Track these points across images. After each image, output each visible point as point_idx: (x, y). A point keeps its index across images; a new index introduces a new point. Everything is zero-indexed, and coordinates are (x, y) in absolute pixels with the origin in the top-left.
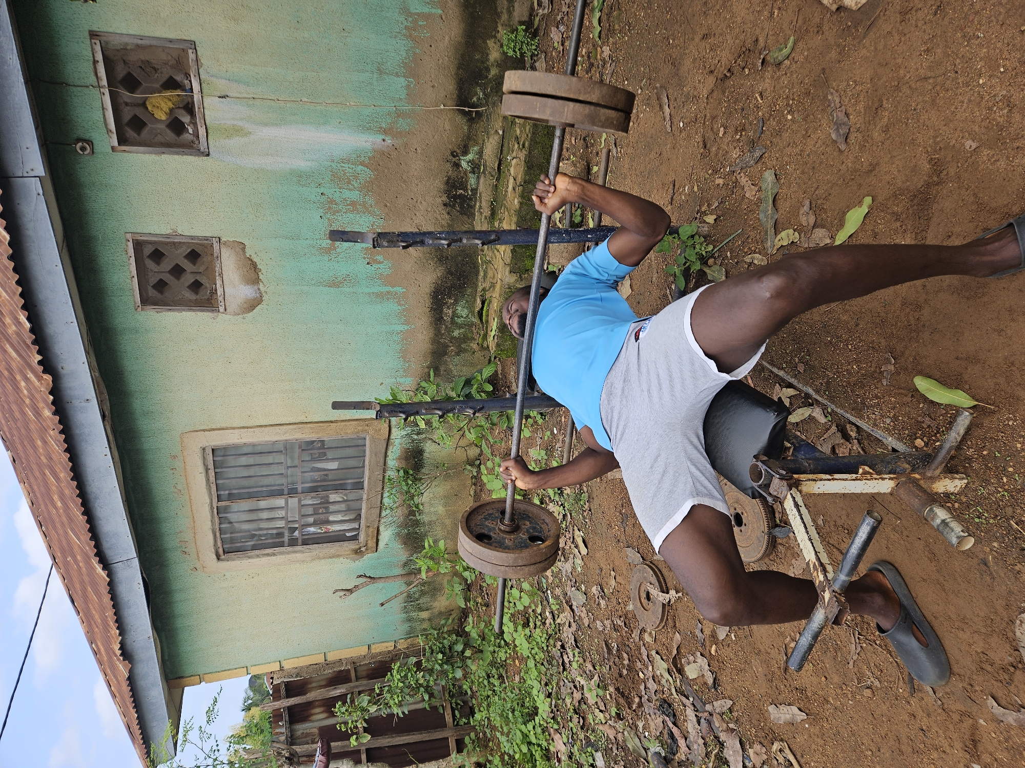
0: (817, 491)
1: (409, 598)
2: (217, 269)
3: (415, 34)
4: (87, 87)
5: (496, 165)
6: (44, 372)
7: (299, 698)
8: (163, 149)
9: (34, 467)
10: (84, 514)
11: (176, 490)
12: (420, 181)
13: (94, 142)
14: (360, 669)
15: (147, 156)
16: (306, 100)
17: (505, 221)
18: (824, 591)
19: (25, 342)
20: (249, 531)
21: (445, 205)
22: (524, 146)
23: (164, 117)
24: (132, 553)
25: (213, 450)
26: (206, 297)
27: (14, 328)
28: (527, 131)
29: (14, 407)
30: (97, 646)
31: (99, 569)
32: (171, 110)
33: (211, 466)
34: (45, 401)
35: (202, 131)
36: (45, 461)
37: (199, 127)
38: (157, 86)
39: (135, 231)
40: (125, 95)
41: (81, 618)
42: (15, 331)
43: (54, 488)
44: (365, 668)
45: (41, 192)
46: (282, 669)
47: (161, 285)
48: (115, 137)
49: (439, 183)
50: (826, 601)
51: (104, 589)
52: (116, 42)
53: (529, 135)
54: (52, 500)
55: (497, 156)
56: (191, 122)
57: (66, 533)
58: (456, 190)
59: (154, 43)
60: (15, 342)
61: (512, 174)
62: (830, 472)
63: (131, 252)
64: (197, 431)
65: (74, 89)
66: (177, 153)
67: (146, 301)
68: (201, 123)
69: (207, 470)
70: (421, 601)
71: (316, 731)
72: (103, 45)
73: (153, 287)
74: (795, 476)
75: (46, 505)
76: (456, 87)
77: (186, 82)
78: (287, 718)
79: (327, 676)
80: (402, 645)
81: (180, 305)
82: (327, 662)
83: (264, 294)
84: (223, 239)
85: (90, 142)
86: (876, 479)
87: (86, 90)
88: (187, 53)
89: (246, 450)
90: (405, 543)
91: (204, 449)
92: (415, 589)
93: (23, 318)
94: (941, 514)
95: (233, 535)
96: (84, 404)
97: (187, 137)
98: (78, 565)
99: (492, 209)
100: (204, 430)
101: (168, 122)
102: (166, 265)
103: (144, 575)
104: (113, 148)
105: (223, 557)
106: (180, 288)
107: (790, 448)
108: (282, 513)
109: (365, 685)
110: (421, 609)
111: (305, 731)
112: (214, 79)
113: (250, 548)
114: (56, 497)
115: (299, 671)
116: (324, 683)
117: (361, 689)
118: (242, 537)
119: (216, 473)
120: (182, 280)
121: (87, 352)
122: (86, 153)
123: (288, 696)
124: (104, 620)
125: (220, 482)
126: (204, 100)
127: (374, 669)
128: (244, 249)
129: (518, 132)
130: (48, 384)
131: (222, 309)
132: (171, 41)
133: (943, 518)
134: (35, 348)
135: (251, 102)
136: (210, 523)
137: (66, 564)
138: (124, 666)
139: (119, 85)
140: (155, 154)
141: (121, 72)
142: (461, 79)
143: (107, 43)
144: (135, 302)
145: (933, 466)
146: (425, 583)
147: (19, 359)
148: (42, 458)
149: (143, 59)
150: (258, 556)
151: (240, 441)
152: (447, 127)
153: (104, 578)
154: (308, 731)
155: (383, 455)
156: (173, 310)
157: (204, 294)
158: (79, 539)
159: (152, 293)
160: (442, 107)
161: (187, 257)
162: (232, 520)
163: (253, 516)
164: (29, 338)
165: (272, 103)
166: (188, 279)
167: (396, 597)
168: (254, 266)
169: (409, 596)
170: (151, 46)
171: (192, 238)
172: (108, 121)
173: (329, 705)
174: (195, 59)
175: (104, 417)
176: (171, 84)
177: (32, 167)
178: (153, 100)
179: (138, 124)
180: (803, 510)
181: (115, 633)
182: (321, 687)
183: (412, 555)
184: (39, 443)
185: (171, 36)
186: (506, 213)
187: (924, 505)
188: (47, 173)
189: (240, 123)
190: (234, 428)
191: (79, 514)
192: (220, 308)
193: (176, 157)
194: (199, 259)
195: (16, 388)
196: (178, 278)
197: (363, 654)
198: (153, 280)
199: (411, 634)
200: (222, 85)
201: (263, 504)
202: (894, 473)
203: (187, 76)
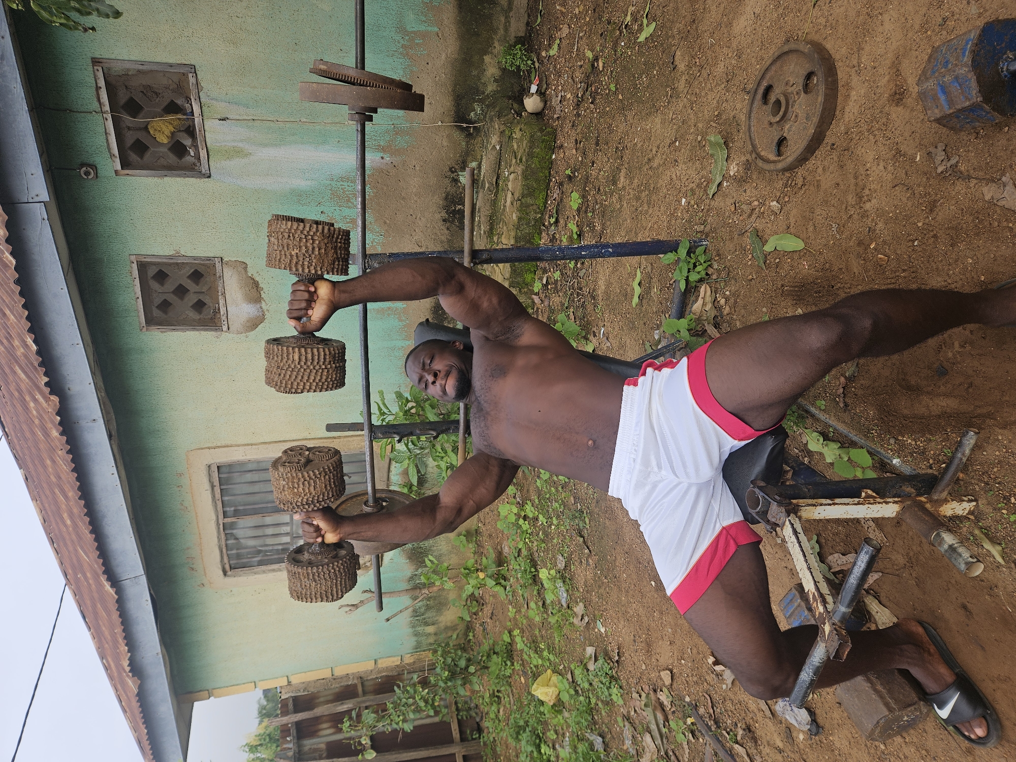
0: (817, 517)
1: (416, 613)
2: (220, 289)
3: (411, 52)
4: (91, 113)
5: (494, 180)
6: (51, 393)
7: (306, 713)
8: (165, 172)
9: (45, 485)
10: (91, 532)
11: (182, 507)
12: (419, 198)
13: (98, 167)
14: (366, 683)
15: (150, 179)
16: (305, 120)
17: (503, 236)
18: (824, 624)
19: (32, 364)
20: (255, 547)
21: (444, 220)
22: (521, 160)
23: (165, 141)
24: (140, 571)
25: (218, 467)
26: (210, 317)
27: (22, 350)
28: (524, 145)
29: (24, 427)
30: (108, 661)
31: (107, 586)
32: (173, 134)
33: (217, 483)
34: (52, 422)
35: (203, 154)
36: (53, 479)
37: (200, 150)
38: (159, 110)
39: (139, 253)
40: (127, 119)
41: (92, 634)
42: (23, 354)
43: (64, 507)
44: (371, 683)
45: (46, 217)
46: (289, 683)
47: (165, 306)
48: (118, 160)
49: (437, 200)
50: (827, 633)
51: (113, 607)
52: (117, 68)
53: (527, 150)
54: (62, 519)
55: (495, 171)
56: (192, 145)
57: (76, 550)
58: (455, 205)
59: (155, 68)
60: (23, 365)
61: (510, 189)
62: (831, 497)
63: (136, 273)
64: (202, 449)
65: (78, 114)
66: (179, 176)
67: (151, 321)
68: (202, 145)
69: (213, 487)
70: (426, 616)
71: (323, 746)
72: (105, 71)
73: (157, 307)
74: (794, 501)
75: (57, 524)
76: (453, 103)
77: (187, 105)
78: (295, 734)
79: (334, 691)
80: (408, 659)
81: (183, 325)
82: (334, 677)
83: (266, 313)
84: (225, 259)
85: (94, 167)
86: (879, 503)
87: (89, 116)
88: (188, 77)
89: (250, 467)
90: (410, 558)
91: (209, 466)
92: (421, 603)
93: (30, 341)
94: (949, 539)
95: (239, 551)
96: (91, 424)
97: (189, 159)
98: (88, 582)
99: (491, 223)
100: (209, 448)
101: (170, 145)
102: (170, 286)
103: (152, 592)
104: (116, 172)
105: (229, 573)
106: (184, 308)
107: (788, 471)
108: (287, 529)
109: (372, 700)
110: (426, 624)
111: (313, 747)
112: (214, 102)
113: (256, 564)
114: (65, 516)
115: (306, 686)
116: (330, 698)
117: (368, 704)
118: (248, 553)
119: (221, 490)
120: (186, 300)
121: (93, 373)
122: (90, 177)
123: (296, 711)
124: (114, 635)
125: (226, 498)
126: (205, 123)
127: (380, 684)
128: (246, 268)
129: (515, 147)
130: (55, 405)
131: (225, 328)
132: (171, 66)
133: (950, 543)
134: (42, 370)
135: (250, 123)
136: (216, 540)
137: (77, 580)
138: (134, 682)
139: (122, 110)
140: (158, 177)
141: (123, 97)
142: (458, 96)
143: (109, 69)
144: (140, 322)
145: (940, 488)
146: (430, 598)
147: (27, 381)
148: (52, 477)
149: (144, 83)
150: (264, 572)
151: (243, 458)
152: (445, 144)
153: (112, 595)
154: (315, 746)
155: (386, 470)
156: (177, 330)
157: (207, 313)
158: (88, 557)
159: (157, 313)
160: (440, 123)
161: (189, 277)
162: (238, 536)
163: (259, 532)
164: (36, 360)
165: (272, 124)
166: (192, 299)
167: (401, 611)
168: (256, 284)
169: (415, 611)
170: (151, 71)
171: (195, 258)
172: (111, 146)
173: (337, 720)
174: (195, 83)
175: (110, 436)
176: (173, 108)
177: (37, 193)
178: (155, 124)
179: (140, 148)
180: (802, 537)
181: (124, 650)
182: (328, 702)
183: (417, 570)
184: (48, 462)
185: (171, 61)
186: (505, 228)
187: (931, 530)
188: (52, 197)
189: (241, 145)
190: (239, 446)
191: (87, 532)
192: (223, 327)
193: (178, 179)
194: (202, 279)
195: (26, 408)
196: (182, 298)
197: (370, 668)
198: (158, 301)
199: (418, 647)
200: (221, 108)
201: (269, 520)
202: (898, 497)
203: (188, 99)
